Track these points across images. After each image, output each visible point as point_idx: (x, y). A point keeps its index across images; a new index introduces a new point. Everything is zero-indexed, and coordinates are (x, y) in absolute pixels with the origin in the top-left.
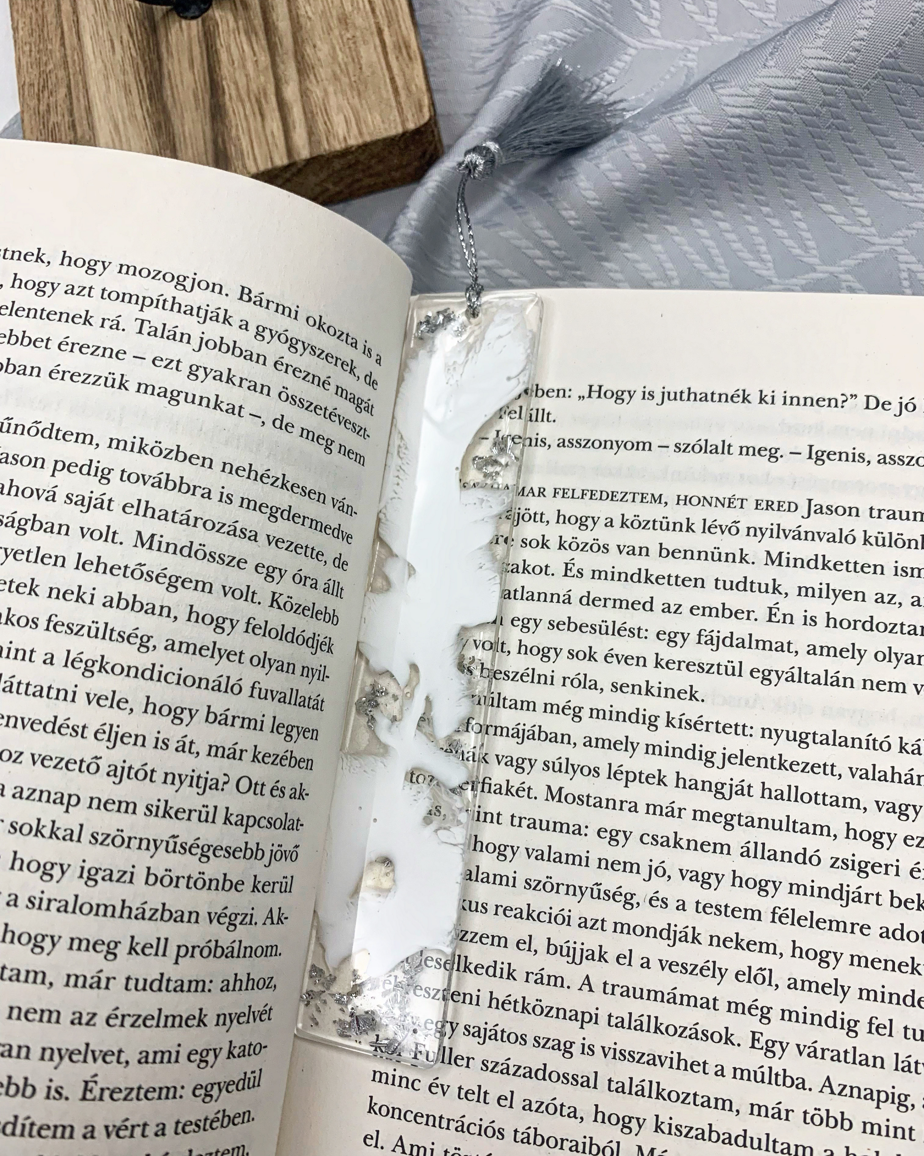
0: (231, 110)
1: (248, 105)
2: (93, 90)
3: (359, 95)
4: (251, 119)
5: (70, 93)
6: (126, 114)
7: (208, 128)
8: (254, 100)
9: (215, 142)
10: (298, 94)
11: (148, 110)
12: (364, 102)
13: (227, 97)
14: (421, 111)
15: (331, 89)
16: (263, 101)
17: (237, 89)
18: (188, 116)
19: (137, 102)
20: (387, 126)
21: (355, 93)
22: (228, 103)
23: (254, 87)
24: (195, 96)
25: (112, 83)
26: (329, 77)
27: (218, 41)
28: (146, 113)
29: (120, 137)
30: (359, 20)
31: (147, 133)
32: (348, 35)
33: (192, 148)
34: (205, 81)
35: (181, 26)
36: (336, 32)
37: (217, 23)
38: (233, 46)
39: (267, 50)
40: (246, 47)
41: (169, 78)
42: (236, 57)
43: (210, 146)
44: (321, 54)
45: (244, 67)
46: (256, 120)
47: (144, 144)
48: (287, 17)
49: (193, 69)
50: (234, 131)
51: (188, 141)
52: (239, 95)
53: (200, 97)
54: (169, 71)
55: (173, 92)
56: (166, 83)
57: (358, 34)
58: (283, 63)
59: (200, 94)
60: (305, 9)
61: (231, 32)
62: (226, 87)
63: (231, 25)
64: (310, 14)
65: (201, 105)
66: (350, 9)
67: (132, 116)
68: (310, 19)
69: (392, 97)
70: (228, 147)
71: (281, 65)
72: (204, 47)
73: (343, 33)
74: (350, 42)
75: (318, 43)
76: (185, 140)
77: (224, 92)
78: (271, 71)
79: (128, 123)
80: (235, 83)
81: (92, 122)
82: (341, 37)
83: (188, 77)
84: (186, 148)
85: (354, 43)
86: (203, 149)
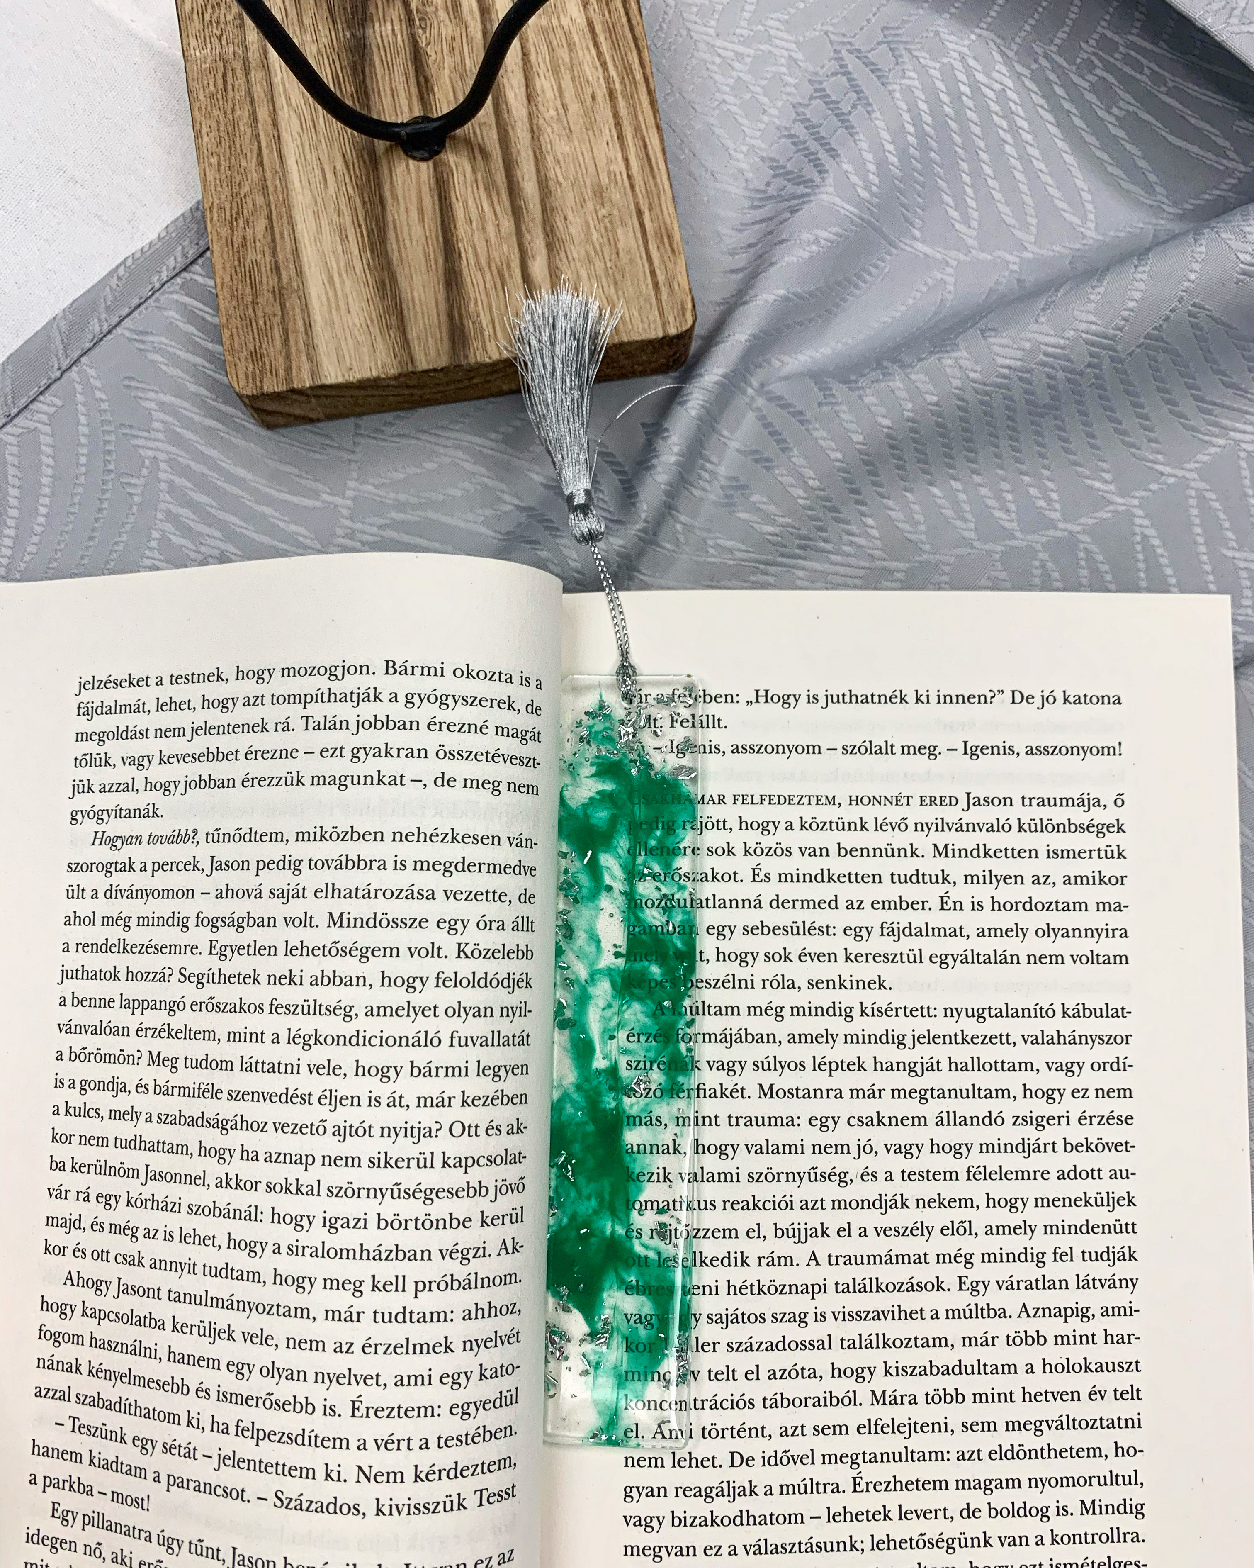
0: (468, 279)
1: (488, 277)
2: (300, 227)
3: (616, 283)
4: (492, 293)
5: (272, 227)
6: (342, 264)
7: (441, 297)
8: (495, 272)
9: (451, 317)
10: (547, 273)
11: (369, 264)
12: (620, 293)
13: (464, 263)
14: (684, 315)
15: (583, 273)
16: (507, 275)
17: (476, 255)
18: (418, 279)
19: (356, 252)
20: (646, 326)
21: (611, 281)
22: (465, 271)
23: (496, 255)
24: (427, 256)
25: (324, 223)
26: (582, 258)
27: (453, 193)
28: (366, 267)
29: (335, 291)
30: (616, 196)
31: (369, 291)
32: (604, 212)
33: (423, 318)
34: (437, 239)
35: (407, 166)
36: (590, 205)
37: (452, 171)
38: (471, 202)
39: (510, 213)
40: (486, 206)
41: (395, 227)
42: (474, 216)
43: (444, 319)
44: (572, 230)
45: (484, 230)
46: (497, 296)
47: (364, 304)
48: (535, 178)
49: (423, 221)
50: (472, 305)
51: (418, 309)
52: (478, 263)
53: (432, 257)
54: (394, 220)
55: (399, 247)
56: (391, 234)
57: (615, 212)
58: (529, 232)
59: (432, 254)
60: (554, 172)
61: (468, 184)
62: (462, 250)
63: (468, 176)
64: (561, 179)
65: (433, 267)
66: (607, 181)
67: (350, 267)
68: (560, 184)
69: (652, 293)
70: (466, 323)
71: (527, 235)
72: (436, 198)
73: (598, 207)
74: (607, 220)
75: (570, 216)
76: (414, 307)
77: (460, 256)
78: (515, 239)
79: (345, 275)
80: (474, 247)
81: (300, 266)
82: (596, 212)
83: (417, 229)
84: (415, 316)
85: (611, 222)
86: (436, 321)
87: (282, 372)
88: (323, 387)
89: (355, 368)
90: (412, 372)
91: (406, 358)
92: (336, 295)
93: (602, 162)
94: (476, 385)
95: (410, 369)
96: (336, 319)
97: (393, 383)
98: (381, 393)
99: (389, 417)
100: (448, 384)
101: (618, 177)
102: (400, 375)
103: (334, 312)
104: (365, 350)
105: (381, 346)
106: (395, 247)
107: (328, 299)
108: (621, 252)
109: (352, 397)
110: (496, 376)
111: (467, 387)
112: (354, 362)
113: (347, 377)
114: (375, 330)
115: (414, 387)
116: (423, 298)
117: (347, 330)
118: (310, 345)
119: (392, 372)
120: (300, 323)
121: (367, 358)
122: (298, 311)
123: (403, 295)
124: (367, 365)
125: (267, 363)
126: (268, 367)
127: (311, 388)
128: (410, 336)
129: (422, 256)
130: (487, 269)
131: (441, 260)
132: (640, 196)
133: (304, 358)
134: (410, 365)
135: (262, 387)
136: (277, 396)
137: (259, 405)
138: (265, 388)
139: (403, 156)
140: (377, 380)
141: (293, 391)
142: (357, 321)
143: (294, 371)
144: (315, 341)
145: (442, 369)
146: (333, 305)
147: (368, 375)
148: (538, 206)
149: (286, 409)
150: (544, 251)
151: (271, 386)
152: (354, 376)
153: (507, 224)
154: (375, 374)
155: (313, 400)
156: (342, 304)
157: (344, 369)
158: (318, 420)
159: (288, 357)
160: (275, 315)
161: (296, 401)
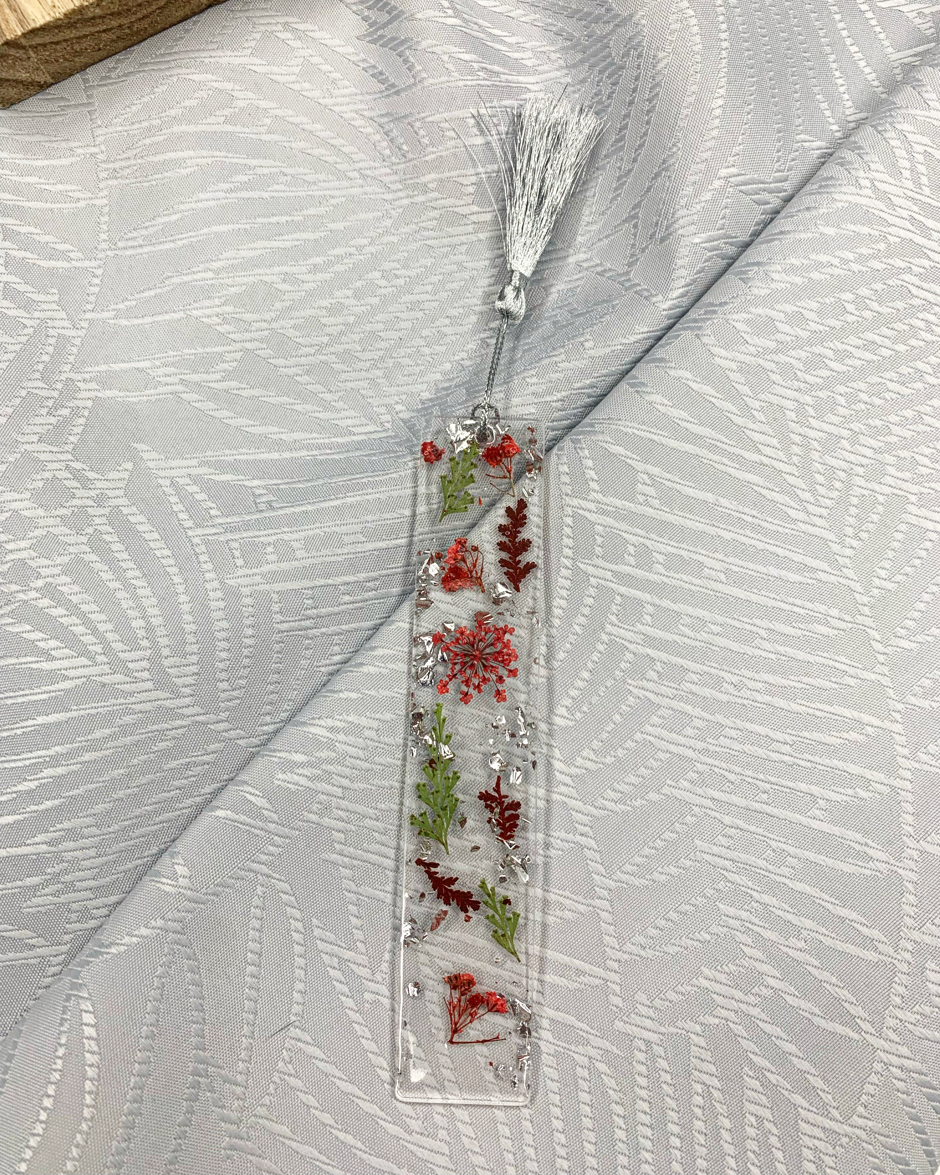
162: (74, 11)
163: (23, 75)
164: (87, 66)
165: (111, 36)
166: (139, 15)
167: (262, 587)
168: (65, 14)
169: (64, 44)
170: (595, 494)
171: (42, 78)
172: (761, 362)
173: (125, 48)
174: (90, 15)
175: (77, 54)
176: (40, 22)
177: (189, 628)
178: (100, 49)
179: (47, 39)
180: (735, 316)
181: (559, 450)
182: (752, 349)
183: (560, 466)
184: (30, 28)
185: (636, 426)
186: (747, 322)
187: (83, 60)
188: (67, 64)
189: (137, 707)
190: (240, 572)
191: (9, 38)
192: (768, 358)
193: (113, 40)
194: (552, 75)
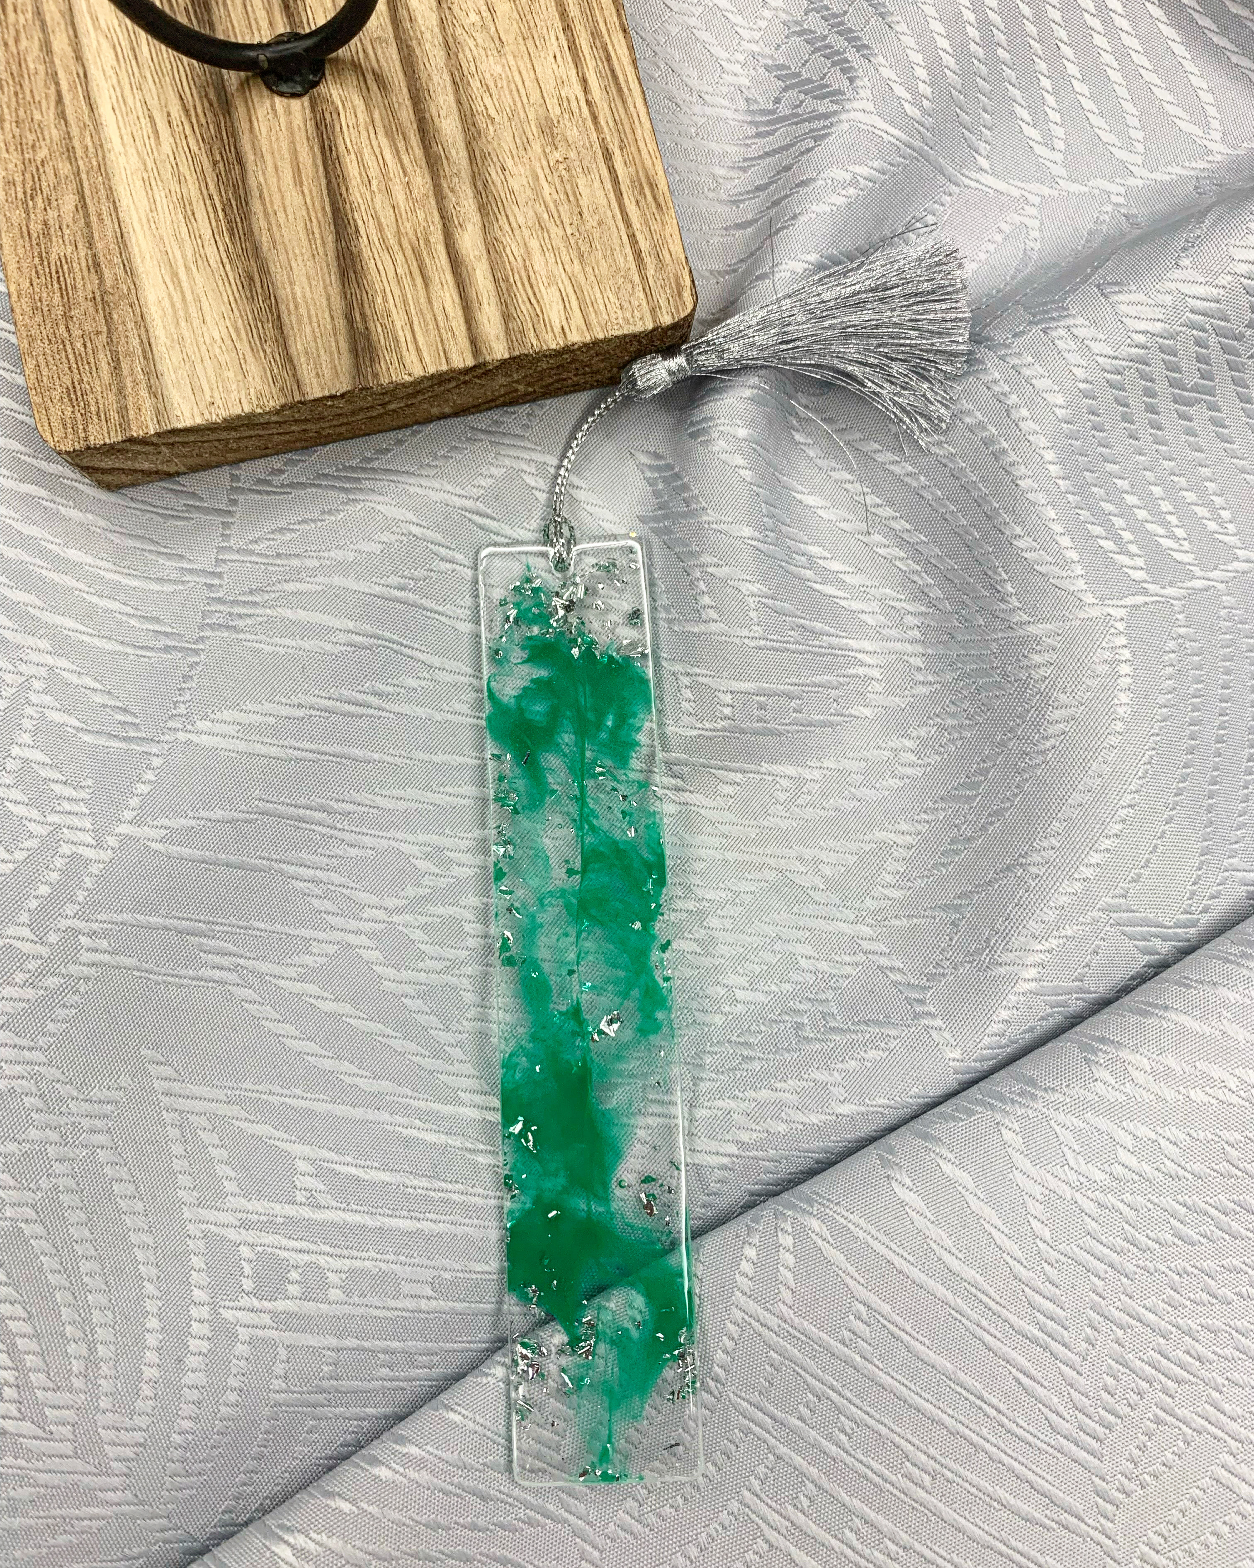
0: (372, 265)
1: (400, 257)
2: (126, 205)
3: (581, 257)
4: (407, 282)
5: (85, 206)
6: (189, 253)
7: (335, 291)
8: (409, 253)
10: (482, 247)
11: (227, 251)
13: (364, 241)
14: (680, 294)
15: (534, 244)
16: (425, 254)
17: (380, 228)
18: (299, 269)
20: (629, 316)
21: (574, 254)
22: (366, 253)
23: (408, 227)
24: (309, 232)
25: (161, 198)
26: (530, 224)
27: (340, 141)
28: (224, 256)
29: (182, 292)
30: (573, 133)
31: (231, 290)
32: (557, 155)
33: (311, 323)
34: (323, 209)
35: (273, 106)
36: (537, 147)
37: (337, 109)
38: (367, 152)
39: (424, 165)
40: (388, 156)
41: (261, 196)
42: (374, 172)
43: (341, 323)
44: (514, 183)
45: (388, 191)
46: (414, 285)
47: (226, 309)
48: (455, 112)
49: (301, 186)
50: (379, 300)
51: (303, 311)
52: (383, 240)
53: (317, 236)
54: (259, 185)
55: (269, 223)
56: (256, 206)
57: (573, 155)
58: (452, 190)
59: (316, 231)
60: (484, 103)
61: (361, 128)
62: (360, 223)
63: (359, 115)
64: (492, 112)
65: (321, 250)
66: (558, 111)
67: (201, 257)
68: (493, 120)
69: (633, 266)
70: (371, 325)
71: (450, 194)
72: (317, 149)
73: (548, 150)
74: (561, 167)
75: (509, 163)
76: (296, 308)
77: (357, 231)
78: (433, 202)
79: (194, 269)
80: (376, 217)
81: (130, 261)
82: (546, 156)
83: (293, 198)
84: (299, 322)
85: (568, 169)
86: (329, 327)
87: (114, 415)
88: (174, 432)
89: (218, 402)
90: (300, 402)
91: (290, 380)
92: (184, 298)
93: (549, 86)
94: (394, 411)
95: (297, 398)
96: (186, 334)
97: (274, 418)
98: (261, 432)
99: (277, 462)
100: (353, 413)
101: (574, 104)
102: (282, 406)
103: (183, 324)
104: (231, 374)
105: (253, 367)
106: (263, 223)
107: (173, 305)
108: (585, 210)
109: (219, 440)
110: (420, 398)
111: (380, 416)
112: (216, 395)
113: (207, 416)
114: (244, 346)
115: (306, 421)
116: (308, 295)
117: (203, 348)
118: (152, 373)
119: (272, 403)
120: (135, 342)
121: (234, 387)
122: (130, 325)
123: (281, 293)
124: (234, 395)
125: (92, 403)
126: (93, 409)
127: (158, 435)
128: (293, 351)
129: (303, 235)
130: (396, 248)
131: (330, 239)
132: (606, 130)
133: (144, 393)
134: (296, 393)
135: (86, 439)
136: (110, 450)
137: (85, 462)
138: (92, 438)
139: (265, 92)
140: (250, 416)
141: (131, 440)
142: (217, 337)
143: (131, 412)
144: (159, 367)
145: (343, 396)
146: (181, 313)
147: (237, 411)
148: (463, 154)
149: (129, 464)
150: (476, 218)
151: (99, 435)
152: (217, 415)
153: (421, 181)
154: (247, 409)
155: (164, 449)
156: (193, 311)
157: (202, 405)
158: (178, 474)
159: (121, 391)
160: (98, 333)
161: (139, 453)
162: (239, 417)
163: (146, 466)
164: (243, 461)
165: (287, 437)
166: (335, 423)
167: (268, 1333)
168: (225, 419)
169: (216, 444)
170: (784, 1309)
171: (172, 469)
172: (1078, 1196)
173: (303, 448)
174: (262, 421)
175: (231, 450)
176: (186, 421)
177: (149, 1373)
178: (267, 448)
179: (193, 439)
180: (1061, 1117)
181: (753, 1221)
182: (1072, 1177)
183: (747, 1246)
184: (169, 428)
185: (874, 1232)
186: (1077, 1133)
187: (239, 456)
188: (213, 458)
189: (43, 1477)
190: (246, 1301)
191: (135, 435)
192: (1091, 1196)
193: (289, 441)
194: (898, 646)
